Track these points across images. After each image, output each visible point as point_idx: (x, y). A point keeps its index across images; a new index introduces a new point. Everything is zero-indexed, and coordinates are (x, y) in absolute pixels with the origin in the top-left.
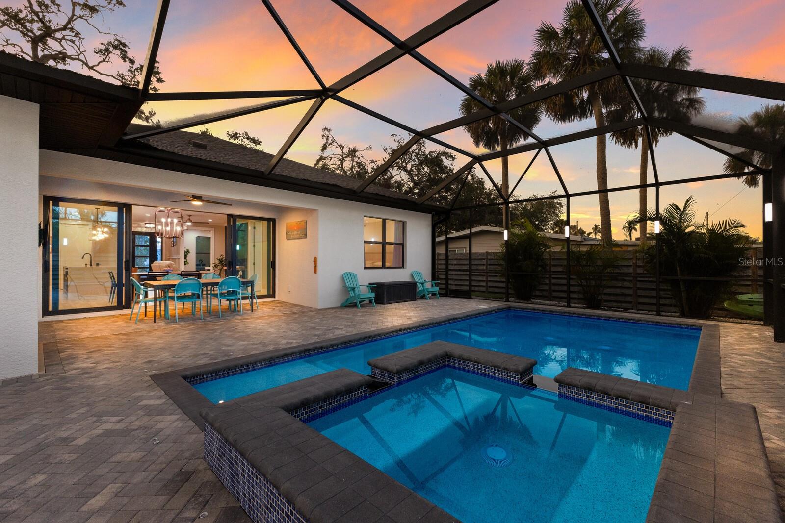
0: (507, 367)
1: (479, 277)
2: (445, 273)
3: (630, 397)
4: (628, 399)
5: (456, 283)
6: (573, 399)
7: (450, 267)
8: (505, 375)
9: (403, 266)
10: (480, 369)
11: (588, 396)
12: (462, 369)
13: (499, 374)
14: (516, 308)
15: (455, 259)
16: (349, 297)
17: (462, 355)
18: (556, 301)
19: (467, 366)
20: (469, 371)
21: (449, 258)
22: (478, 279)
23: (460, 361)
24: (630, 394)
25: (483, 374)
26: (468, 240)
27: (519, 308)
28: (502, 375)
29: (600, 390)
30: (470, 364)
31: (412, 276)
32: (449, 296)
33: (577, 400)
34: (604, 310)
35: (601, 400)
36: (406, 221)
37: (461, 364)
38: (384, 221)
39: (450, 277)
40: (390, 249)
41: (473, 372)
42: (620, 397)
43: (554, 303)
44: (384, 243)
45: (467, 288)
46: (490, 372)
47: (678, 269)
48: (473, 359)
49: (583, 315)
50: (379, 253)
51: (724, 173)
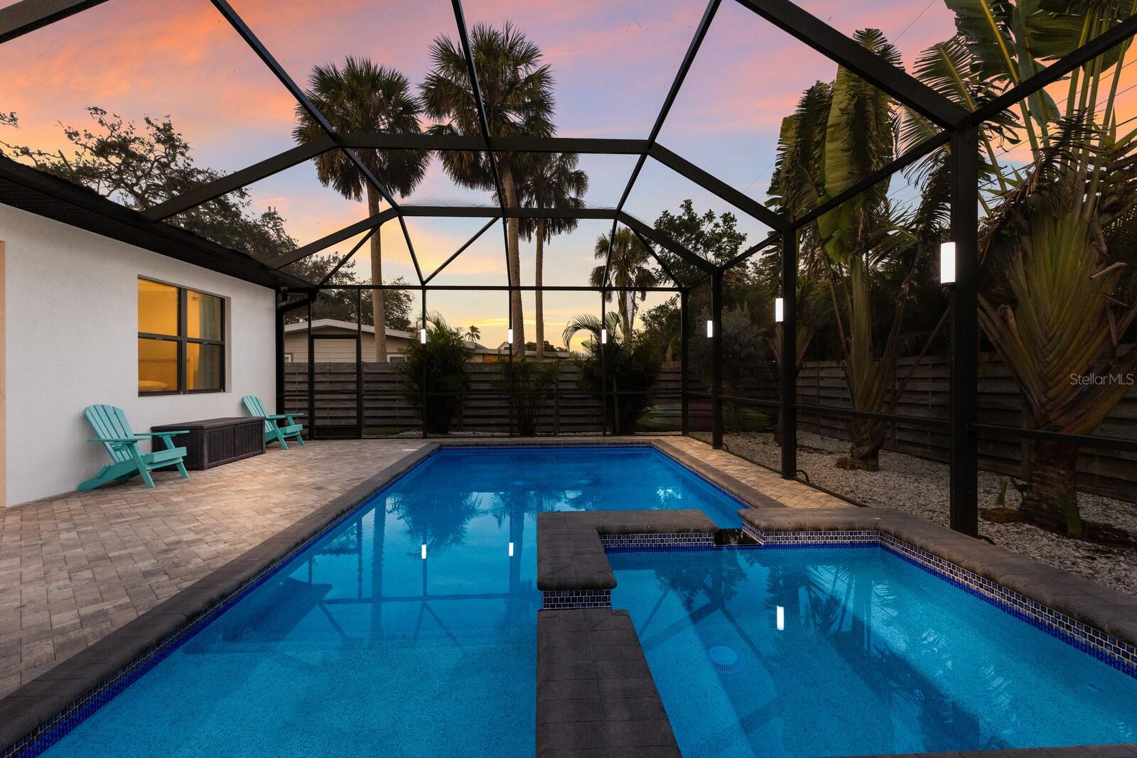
0: (699, 527)
1: (347, 402)
2: (307, 398)
3: (840, 527)
4: (837, 529)
5: (333, 414)
6: (780, 546)
7: (317, 387)
8: (694, 540)
9: (220, 386)
10: (653, 541)
11: (796, 538)
12: (624, 550)
13: (685, 540)
14: (451, 446)
15: (299, 374)
16: (112, 463)
17: (625, 527)
18: (469, 431)
19: (631, 542)
20: (636, 550)
21: (287, 371)
22: (346, 406)
23: (619, 538)
24: (838, 523)
25: (659, 549)
26: (355, 340)
27: (455, 446)
28: (689, 540)
29: (811, 528)
30: (637, 537)
31: (243, 405)
32: (315, 439)
33: (786, 547)
34: (541, 436)
35: (809, 538)
36: (229, 298)
37: (622, 542)
38: (182, 292)
39: (317, 405)
40: (193, 351)
41: (642, 549)
42: (830, 529)
43: (467, 433)
44: (181, 340)
45: (354, 422)
46: (671, 542)
47: (615, 383)
48: (645, 529)
49: (539, 445)
50: (173, 361)
51: (590, 286)
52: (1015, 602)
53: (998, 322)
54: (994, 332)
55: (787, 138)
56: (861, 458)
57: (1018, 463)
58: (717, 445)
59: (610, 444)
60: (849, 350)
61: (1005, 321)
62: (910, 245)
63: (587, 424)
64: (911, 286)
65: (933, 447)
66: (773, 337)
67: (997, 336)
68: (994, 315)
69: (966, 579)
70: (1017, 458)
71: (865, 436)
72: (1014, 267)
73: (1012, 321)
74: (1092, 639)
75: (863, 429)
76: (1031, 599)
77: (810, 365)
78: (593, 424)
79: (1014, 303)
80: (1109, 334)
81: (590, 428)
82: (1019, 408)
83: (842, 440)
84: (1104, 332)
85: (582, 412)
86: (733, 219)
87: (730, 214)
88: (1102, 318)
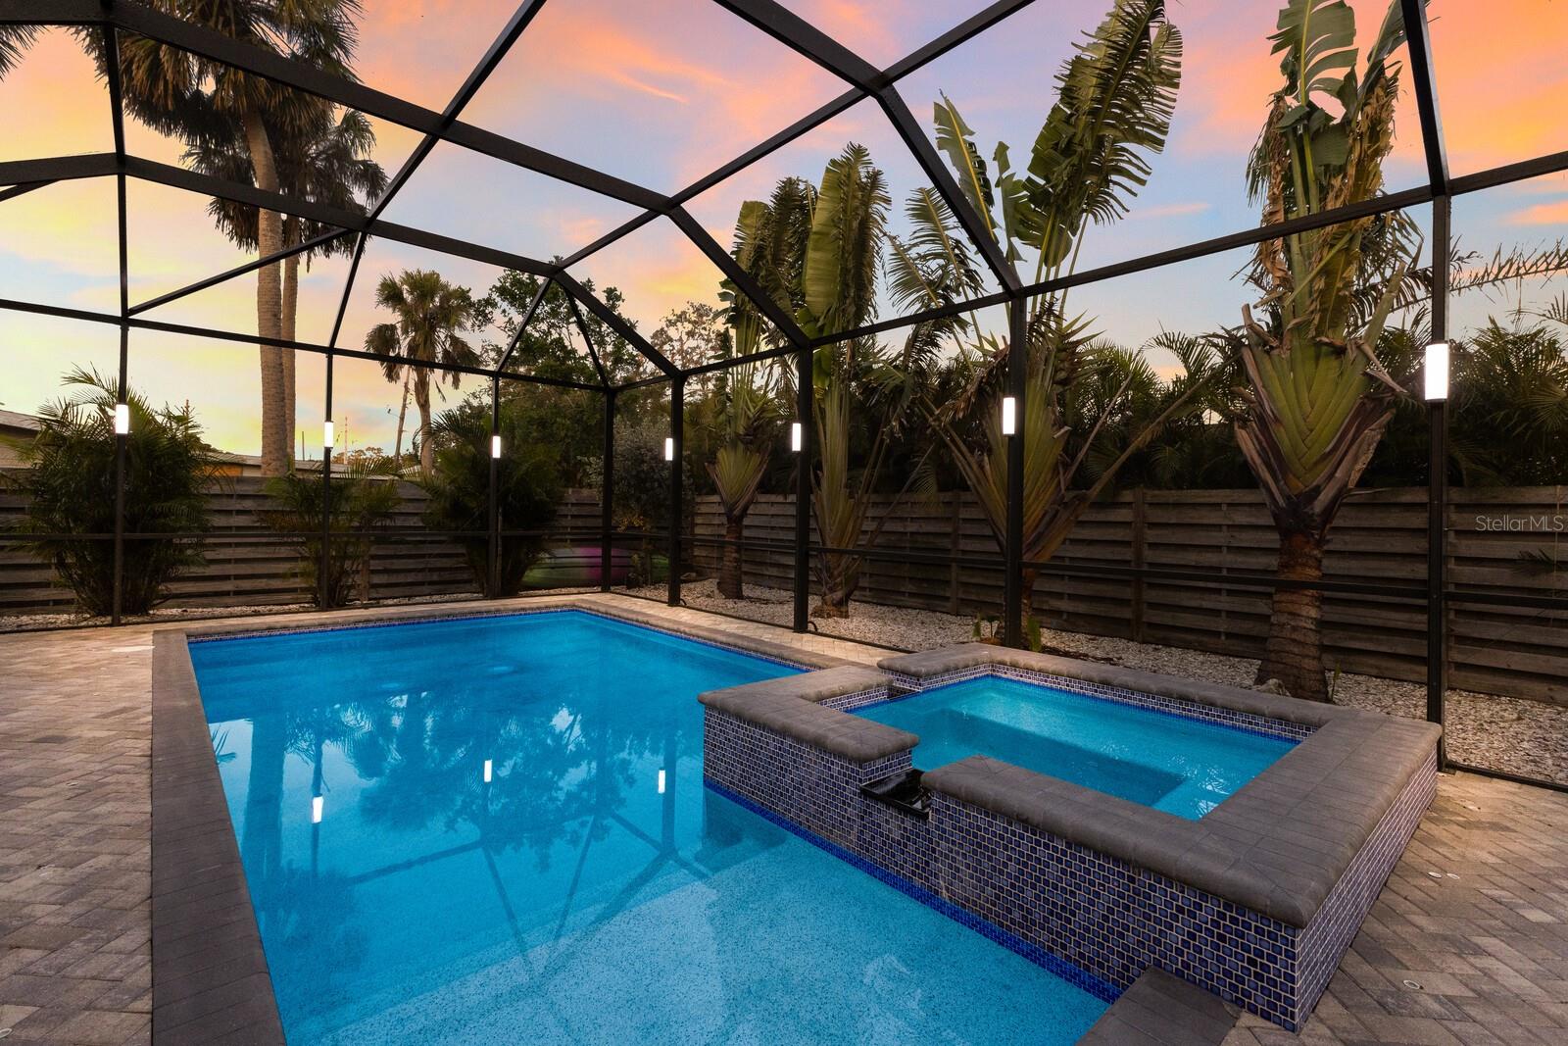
17: (821, 693)
52: (1125, 697)
53: (975, 467)
54: (972, 476)
55: (746, 226)
56: (834, 605)
57: (947, 599)
58: (674, 601)
59: (515, 610)
60: (818, 483)
61: (981, 467)
62: (897, 382)
63: (422, 584)
64: (901, 424)
65: (871, 590)
66: (714, 463)
67: (974, 480)
68: (972, 461)
69: (1082, 688)
70: (948, 594)
71: (839, 580)
72: (990, 417)
73: (987, 467)
74: (1184, 709)
75: (836, 573)
76: (1139, 691)
77: (763, 498)
78: (431, 583)
79: (990, 452)
80: (1059, 482)
81: (426, 589)
82: (950, 547)
83: (770, 588)
84: (1056, 481)
85: (411, 564)
86: (618, 298)
87: (615, 289)
88: (1055, 471)
